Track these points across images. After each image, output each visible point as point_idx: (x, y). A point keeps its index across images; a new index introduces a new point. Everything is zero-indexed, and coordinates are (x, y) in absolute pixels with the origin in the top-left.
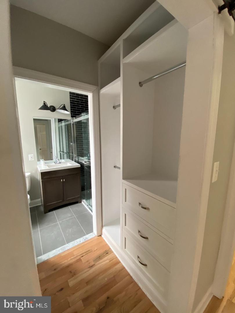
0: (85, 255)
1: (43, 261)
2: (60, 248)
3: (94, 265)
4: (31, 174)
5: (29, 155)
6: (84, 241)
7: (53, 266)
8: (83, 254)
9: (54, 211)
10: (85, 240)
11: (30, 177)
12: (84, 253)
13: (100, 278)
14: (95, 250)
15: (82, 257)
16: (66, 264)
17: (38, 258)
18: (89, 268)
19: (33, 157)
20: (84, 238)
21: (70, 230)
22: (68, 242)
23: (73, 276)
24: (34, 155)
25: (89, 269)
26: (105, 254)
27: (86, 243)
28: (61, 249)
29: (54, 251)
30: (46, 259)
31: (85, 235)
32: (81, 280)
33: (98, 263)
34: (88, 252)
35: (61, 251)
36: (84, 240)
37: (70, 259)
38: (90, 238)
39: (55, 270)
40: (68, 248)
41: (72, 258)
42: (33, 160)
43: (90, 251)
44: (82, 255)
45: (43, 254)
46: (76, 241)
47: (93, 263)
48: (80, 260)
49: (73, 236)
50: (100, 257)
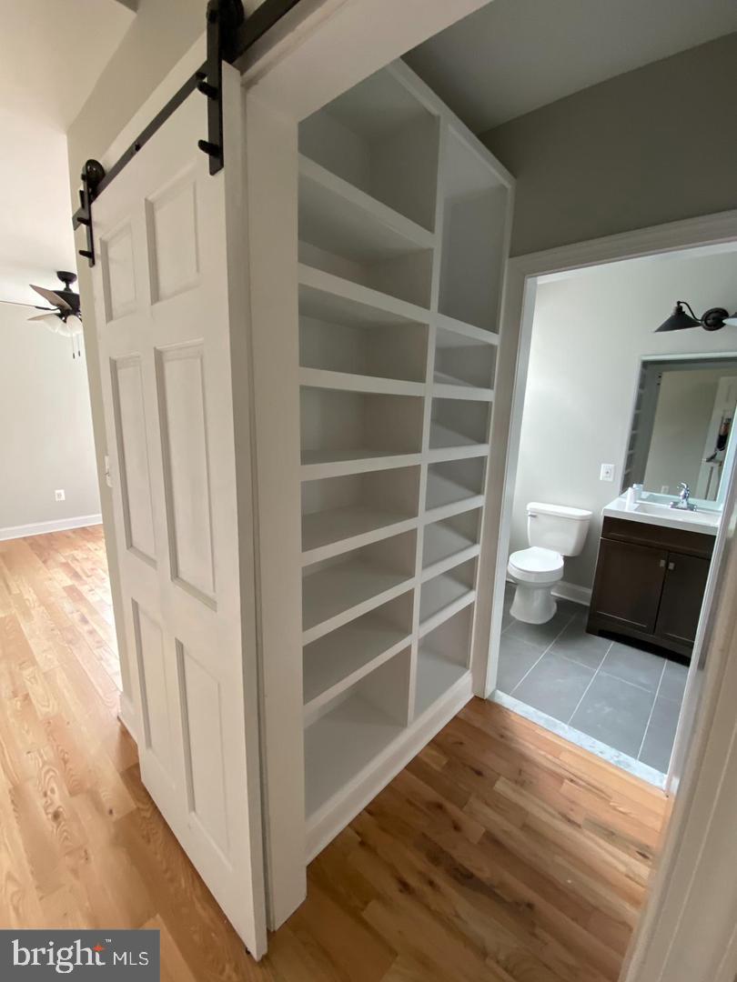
0: (583, 787)
1: (499, 703)
2: (546, 716)
3: (579, 826)
4: (592, 515)
5: (603, 465)
6: (612, 761)
7: (505, 728)
8: (581, 779)
9: (613, 643)
10: (619, 762)
11: (587, 524)
12: (585, 782)
13: (559, 860)
14: (621, 809)
15: (572, 781)
16: (527, 752)
17: (499, 692)
18: (560, 813)
19: (613, 474)
20: (621, 759)
21: (607, 710)
22: (574, 725)
23: (516, 782)
24: (615, 468)
25: (560, 817)
26: (637, 849)
27: (612, 770)
28: (547, 720)
29: (532, 709)
30: (506, 706)
31: (634, 756)
32: (521, 809)
33: (592, 835)
34: (592, 789)
35: (541, 723)
36: (616, 759)
37: (543, 753)
38: (637, 774)
39: (502, 736)
40: (561, 733)
41: (550, 757)
42: (611, 480)
43: (600, 793)
44: (574, 779)
45: (512, 696)
46: (594, 739)
47: (578, 819)
48: (560, 779)
49: (599, 726)
50: (613, 834)
